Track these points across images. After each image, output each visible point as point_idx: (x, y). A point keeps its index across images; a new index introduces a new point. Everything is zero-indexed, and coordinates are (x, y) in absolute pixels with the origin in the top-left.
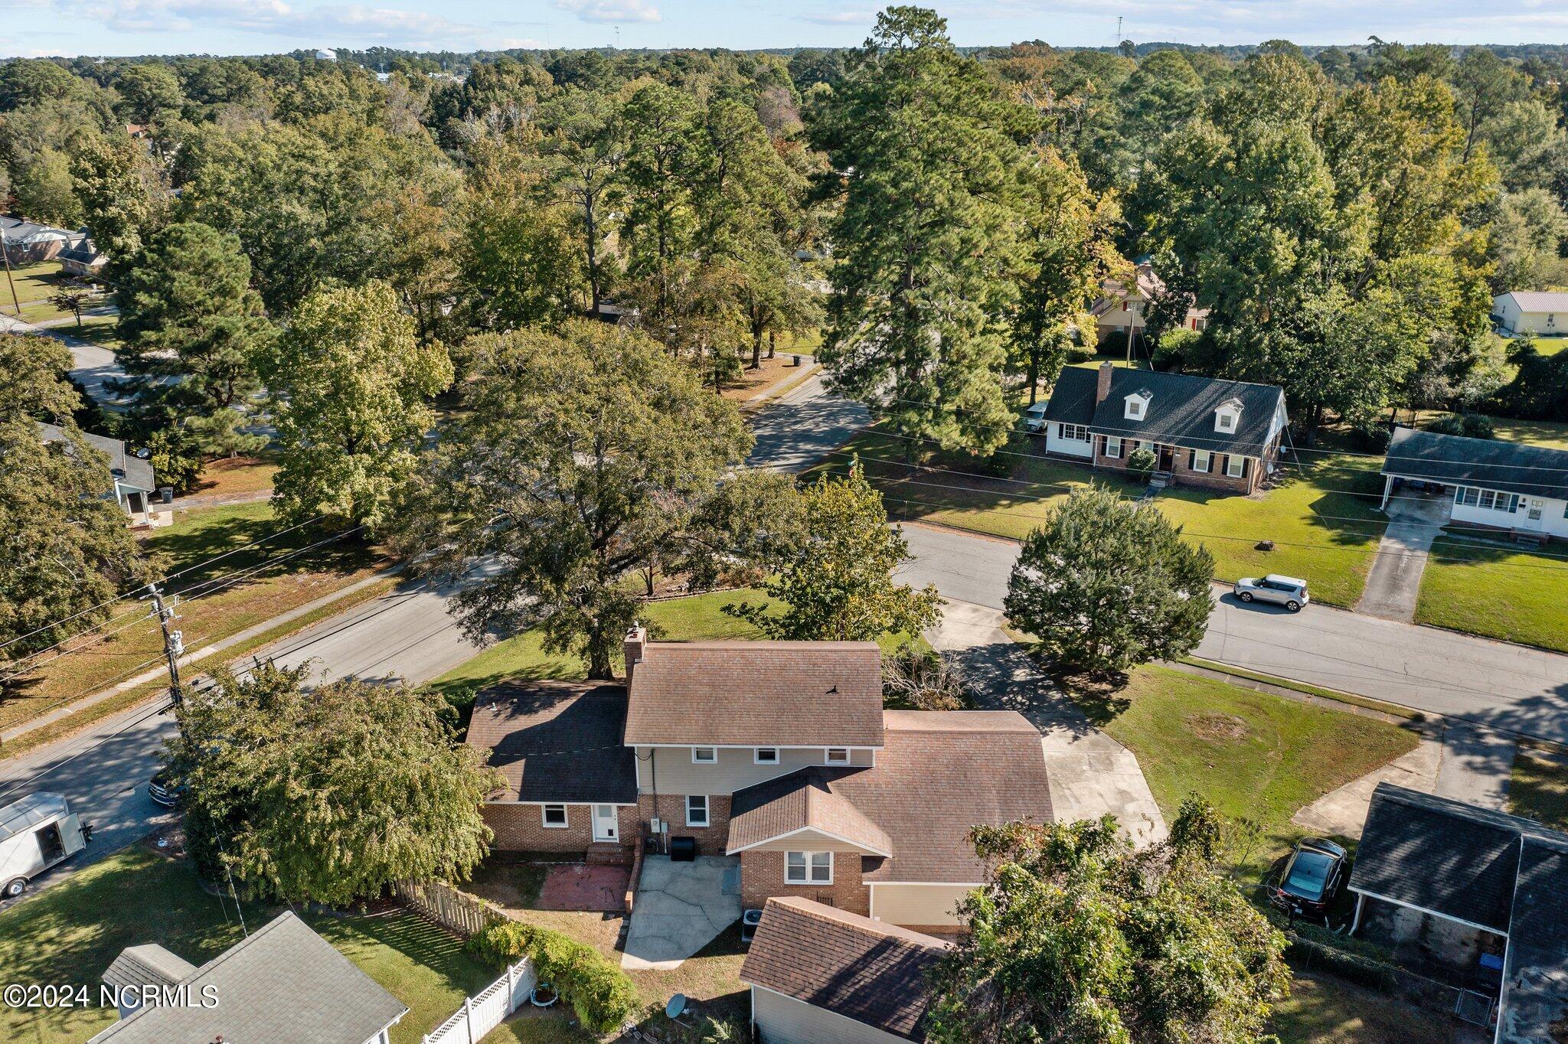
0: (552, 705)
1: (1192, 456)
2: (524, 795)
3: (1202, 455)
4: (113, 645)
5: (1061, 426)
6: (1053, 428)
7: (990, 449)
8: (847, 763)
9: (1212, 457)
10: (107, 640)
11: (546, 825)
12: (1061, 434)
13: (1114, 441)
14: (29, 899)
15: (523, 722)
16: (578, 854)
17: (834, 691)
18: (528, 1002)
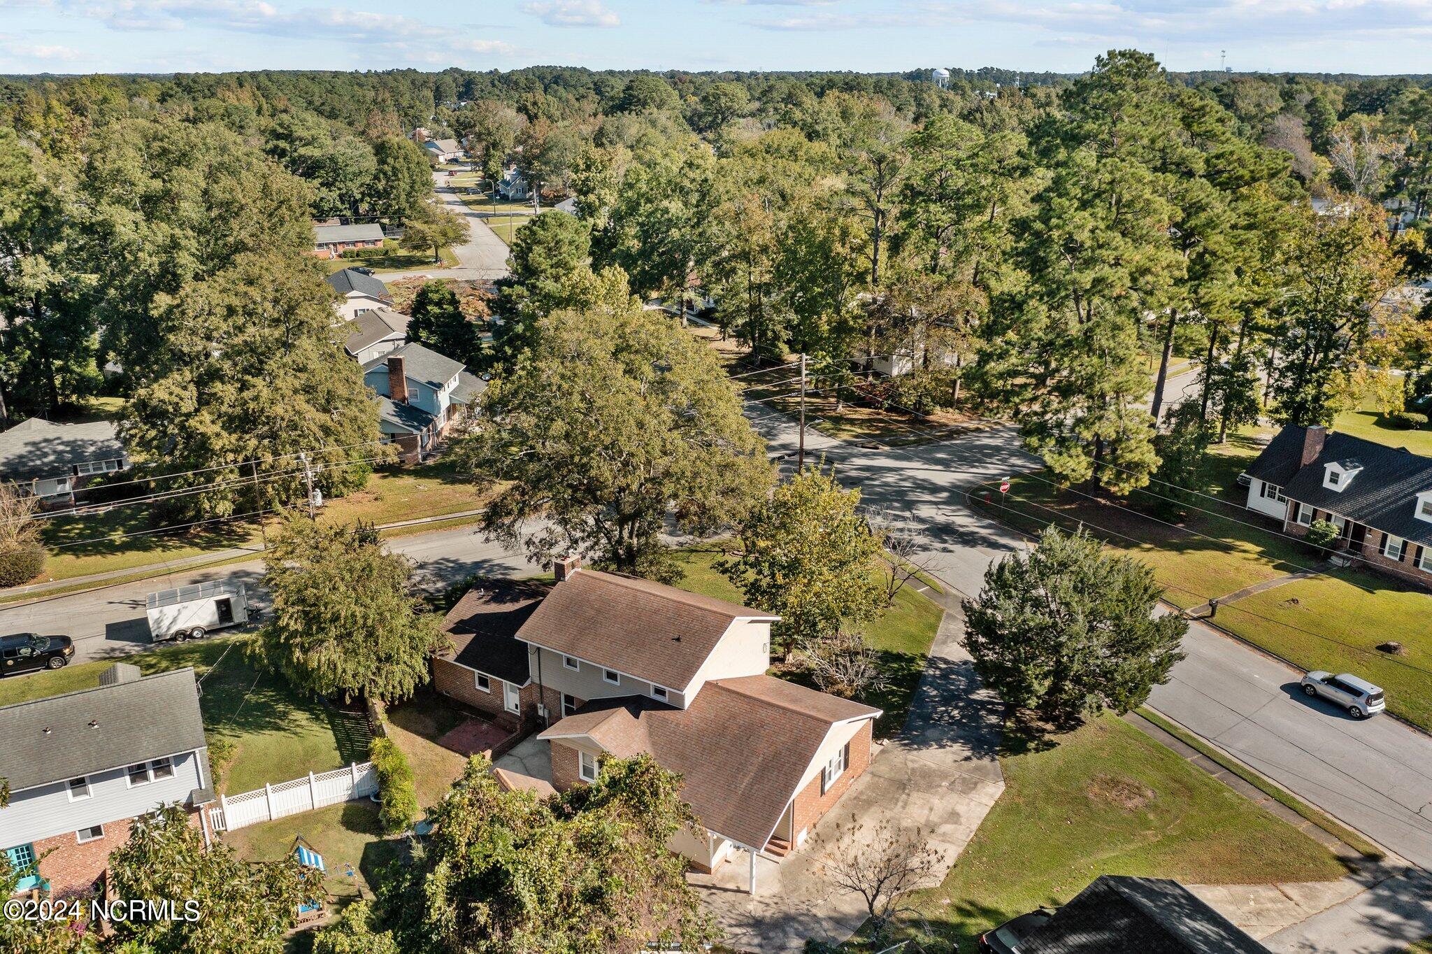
0: (517, 600)
1: (1385, 538)
2: (461, 658)
3: (1395, 540)
4: (379, 503)
5: (1264, 485)
6: (1256, 485)
7: (1126, 488)
8: (665, 700)
9: (1405, 544)
10: (376, 499)
11: (478, 687)
12: (1262, 495)
13: (1305, 509)
14: (201, 642)
15: (494, 608)
16: (490, 715)
17: (678, 640)
18: (368, 797)
